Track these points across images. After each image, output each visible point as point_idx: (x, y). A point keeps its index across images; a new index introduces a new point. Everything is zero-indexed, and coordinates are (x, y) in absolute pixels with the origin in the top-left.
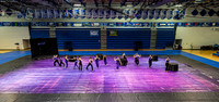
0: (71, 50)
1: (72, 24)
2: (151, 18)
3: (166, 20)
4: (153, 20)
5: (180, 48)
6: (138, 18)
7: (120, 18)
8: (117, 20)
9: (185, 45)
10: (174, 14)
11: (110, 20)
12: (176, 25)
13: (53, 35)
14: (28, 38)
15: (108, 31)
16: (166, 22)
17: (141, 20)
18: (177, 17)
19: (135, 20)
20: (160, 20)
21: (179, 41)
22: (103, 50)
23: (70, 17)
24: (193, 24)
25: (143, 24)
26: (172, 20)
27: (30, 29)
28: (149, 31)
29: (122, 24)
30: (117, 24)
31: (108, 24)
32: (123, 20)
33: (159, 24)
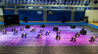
0: (26, 22)
1: (27, 7)
2: (72, 4)
3: (80, 6)
4: (73, 6)
5: (87, 21)
6: (65, 4)
7: (54, 4)
8: (53, 5)
9: (90, 20)
10: (84, 3)
11: (49, 5)
12: (86, 9)
13: (16, 13)
14: (2, 15)
15: (48, 12)
16: (80, 7)
17: (66, 6)
18: (86, 5)
19: (63, 6)
20: (76, 6)
21: (87, 18)
22: (45, 22)
23: (26, 3)
24: (95, 9)
25: (67, 8)
26: (83, 6)
27: (3, 9)
28: (70, 12)
29: (56, 8)
30: (53, 8)
31: (48, 8)
32: (56, 6)
33: (76, 8)
